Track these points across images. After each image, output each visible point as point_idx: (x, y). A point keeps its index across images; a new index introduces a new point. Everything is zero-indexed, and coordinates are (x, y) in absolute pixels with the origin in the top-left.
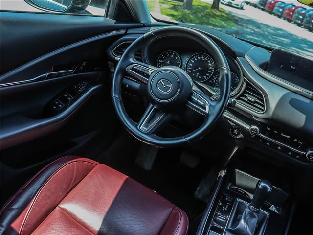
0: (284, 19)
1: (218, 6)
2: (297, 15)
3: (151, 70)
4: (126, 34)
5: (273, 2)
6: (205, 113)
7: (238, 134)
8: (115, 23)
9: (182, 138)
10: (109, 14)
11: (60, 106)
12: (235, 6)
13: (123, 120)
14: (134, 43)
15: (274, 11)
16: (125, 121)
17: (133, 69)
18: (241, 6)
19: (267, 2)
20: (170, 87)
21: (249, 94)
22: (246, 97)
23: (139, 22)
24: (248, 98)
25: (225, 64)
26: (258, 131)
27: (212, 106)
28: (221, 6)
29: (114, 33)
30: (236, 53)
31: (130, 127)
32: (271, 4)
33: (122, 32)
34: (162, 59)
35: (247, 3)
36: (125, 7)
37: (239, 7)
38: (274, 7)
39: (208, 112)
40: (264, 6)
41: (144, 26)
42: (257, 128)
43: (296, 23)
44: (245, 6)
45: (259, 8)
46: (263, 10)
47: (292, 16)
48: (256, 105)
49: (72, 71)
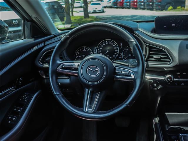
0: (133, 8)
1: (88, 15)
2: (139, 3)
3: (76, 64)
4: (45, 46)
5: (121, 1)
6: (132, 79)
7: (158, 86)
8: (34, 40)
9: (123, 105)
10: (26, 35)
11: (14, 119)
12: (98, 12)
13: (70, 110)
14: (55, 49)
15: (124, 6)
16: (72, 110)
17: (62, 68)
18: (102, 10)
19: (118, 2)
20: (97, 70)
21: (153, 54)
22: (152, 57)
23: (51, 34)
24: (155, 57)
25: (131, 38)
26: (172, 77)
27: (135, 72)
28: (90, 15)
29: (36, 48)
30: (133, 29)
31: (78, 113)
32: (120, 2)
33: (42, 45)
34: (78, 55)
35: (105, 7)
36: (37, 26)
37: (101, 11)
38: (123, 4)
39: (134, 78)
40: (117, 5)
41: (55, 36)
42: (170, 76)
43: (141, 9)
44: (105, 10)
45: (114, 8)
46: (117, 8)
47: (136, 5)
48: (162, 60)
49: (14, 88)
